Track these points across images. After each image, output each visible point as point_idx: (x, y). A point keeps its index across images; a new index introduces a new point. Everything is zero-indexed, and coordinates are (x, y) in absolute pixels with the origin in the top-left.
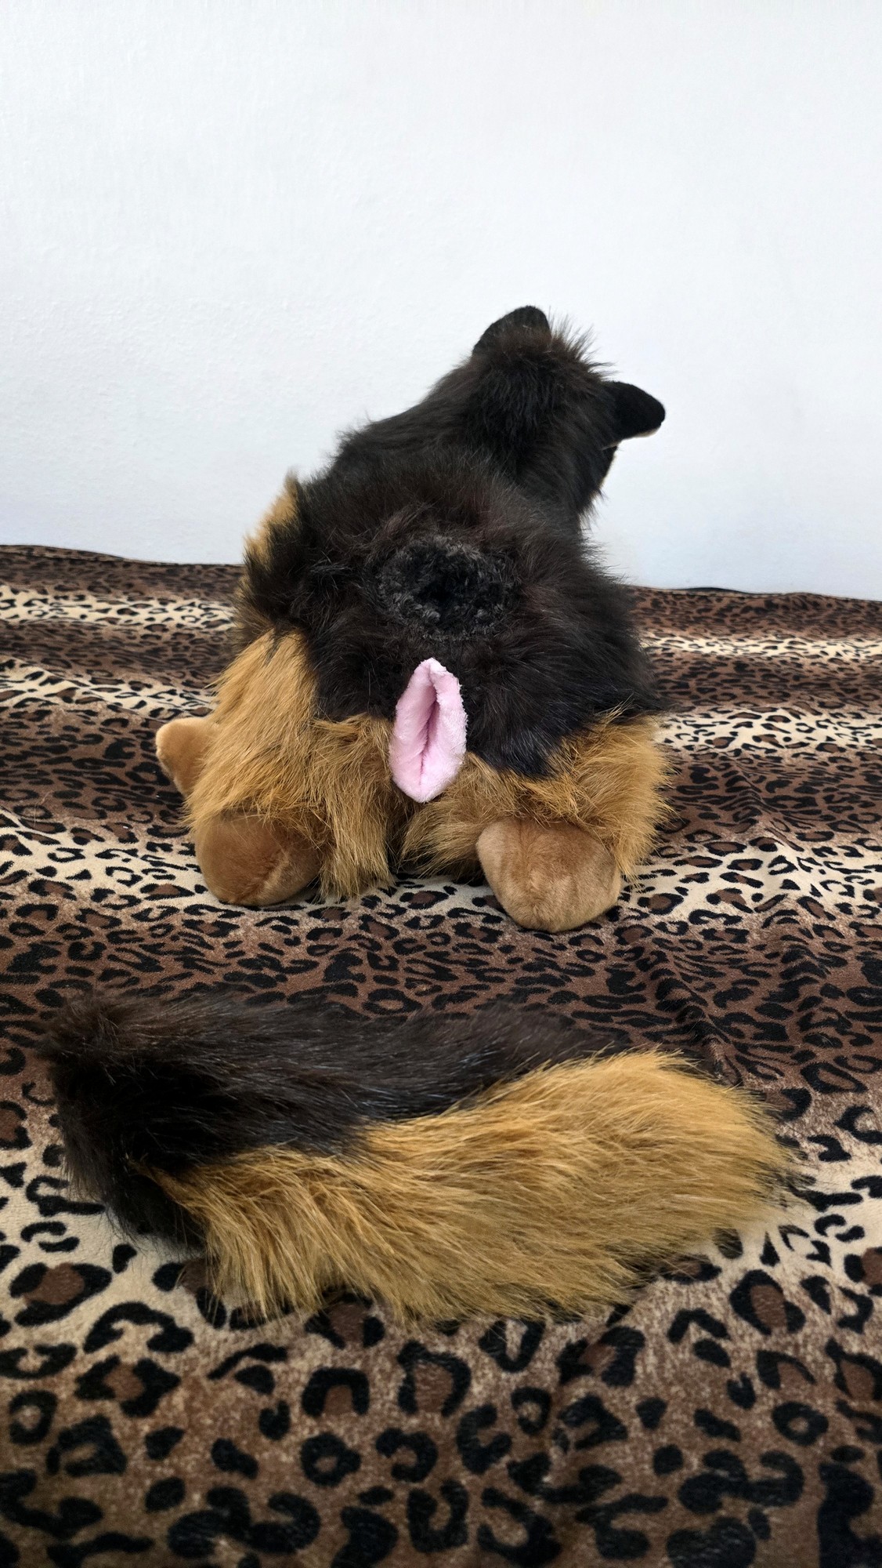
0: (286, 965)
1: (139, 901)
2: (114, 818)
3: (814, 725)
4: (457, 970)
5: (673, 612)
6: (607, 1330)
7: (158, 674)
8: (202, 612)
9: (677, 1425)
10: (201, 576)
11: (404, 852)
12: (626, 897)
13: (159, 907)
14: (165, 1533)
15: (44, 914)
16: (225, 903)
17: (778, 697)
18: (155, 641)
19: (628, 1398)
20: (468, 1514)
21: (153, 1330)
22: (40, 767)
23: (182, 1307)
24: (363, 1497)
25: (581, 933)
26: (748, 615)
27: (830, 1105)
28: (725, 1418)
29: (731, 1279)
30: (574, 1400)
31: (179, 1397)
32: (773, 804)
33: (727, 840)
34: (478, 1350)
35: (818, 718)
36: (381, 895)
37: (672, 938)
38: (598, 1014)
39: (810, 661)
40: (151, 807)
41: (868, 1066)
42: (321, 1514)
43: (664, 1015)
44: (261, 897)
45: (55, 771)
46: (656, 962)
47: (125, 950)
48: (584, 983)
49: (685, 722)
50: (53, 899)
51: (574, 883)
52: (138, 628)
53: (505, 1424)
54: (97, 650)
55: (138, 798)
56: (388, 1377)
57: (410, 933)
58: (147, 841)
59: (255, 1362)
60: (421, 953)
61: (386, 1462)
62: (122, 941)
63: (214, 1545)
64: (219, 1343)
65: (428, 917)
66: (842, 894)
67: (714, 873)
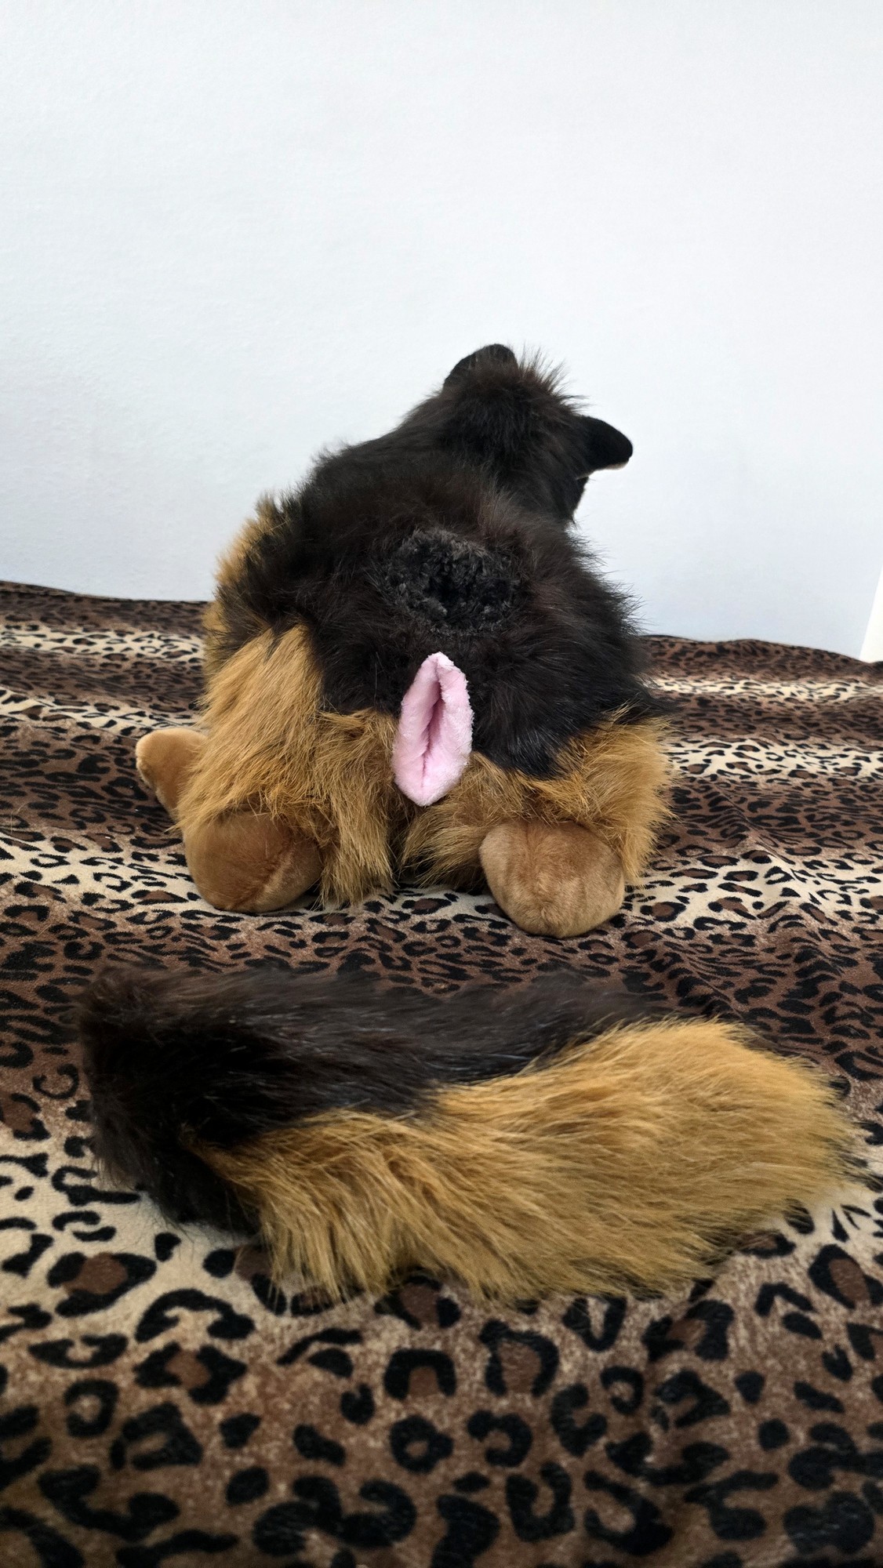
0: (294, 965)
1: (132, 906)
2: (94, 828)
3: (783, 755)
4: (473, 971)
6: (691, 1306)
7: (124, 697)
8: (162, 643)
9: (778, 1400)
10: (157, 612)
11: (405, 858)
12: (628, 907)
13: (155, 911)
14: (250, 1527)
15: (34, 915)
16: (221, 910)
17: (745, 730)
18: (114, 669)
19: (725, 1372)
20: (573, 1498)
21: (211, 1317)
22: (11, 780)
23: (239, 1295)
24: (460, 1484)
25: (589, 938)
26: (703, 658)
27: (869, 1091)
28: (826, 1390)
29: (807, 1253)
30: (668, 1377)
31: (250, 1384)
32: (757, 822)
33: (718, 854)
34: (563, 1328)
35: (785, 748)
36: (383, 901)
37: (681, 942)
39: (767, 699)
40: (131, 820)
42: (416, 1503)
44: (260, 902)
45: (26, 784)
46: (671, 963)
47: (125, 950)
50: (43, 901)
51: (582, 885)
52: (96, 657)
53: (598, 1404)
54: (58, 675)
55: (117, 811)
56: (472, 1357)
57: (418, 937)
58: (132, 850)
59: (326, 1346)
60: (433, 954)
61: (479, 1447)
62: (120, 942)
63: (305, 1539)
64: (282, 1330)
65: (434, 921)
66: (839, 902)
67: (711, 883)
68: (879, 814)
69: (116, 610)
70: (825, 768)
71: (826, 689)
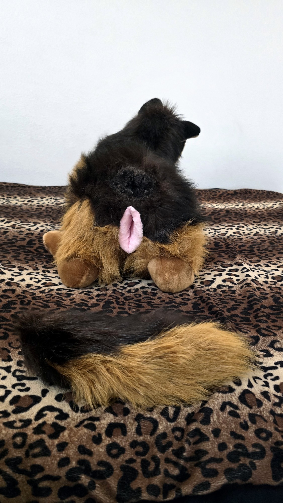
0: (89, 305)
1: (41, 288)
2: (31, 263)
3: (252, 228)
4: (144, 305)
5: (205, 196)
6: (200, 408)
7: (42, 219)
8: (54, 200)
9: (225, 436)
10: (53, 190)
11: (124, 270)
12: (196, 282)
13: (48, 289)
14: (64, 474)
15: (11, 292)
16: (69, 288)
17: (240, 220)
18: (40, 210)
19: (209, 429)
20: (160, 465)
21: (56, 413)
22: (6, 248)
23: (65, 407)
24: (127, 461)
25: (183, 293)
26: (229, 196)
27: (265, 340)
28: (240, 433)
29: (239, 392)
30: (192, 430)
31: (66, 433)
32: (241, 252)
33: (227, 263)
34: (160, 416)
35: (253, 226)
36: (118, 283)
37: (212, 293)
38: (190, 316)
39: (249, 209)
40: (43, 259)
41: (277, 328)
42: (114, 467)
43: (211, 316)
44: (80, 285)
45: (11, 249)
46: (207, 300)
47: (38, 302)
48: (185, 307)
49: (211, 229)
50: (14, 287)
51: (179, 276)
52: (34, 206)
53: (170, 438)
54: (22, 213)
55: (38, 257)
56: (132, 425)
57: (129, 294)
58: (42, 270)
59: (89, 422)
60: (132, 300)
61: (133, 451)
62: (37, 299)
63: (80, 477)
64: (77, 417)
65: (134, 289)
66: (265, 278)
67: (224, 273)
68: (282, 247)
69: (41, 190)
70: (266, 232)
71: (269, 204)
